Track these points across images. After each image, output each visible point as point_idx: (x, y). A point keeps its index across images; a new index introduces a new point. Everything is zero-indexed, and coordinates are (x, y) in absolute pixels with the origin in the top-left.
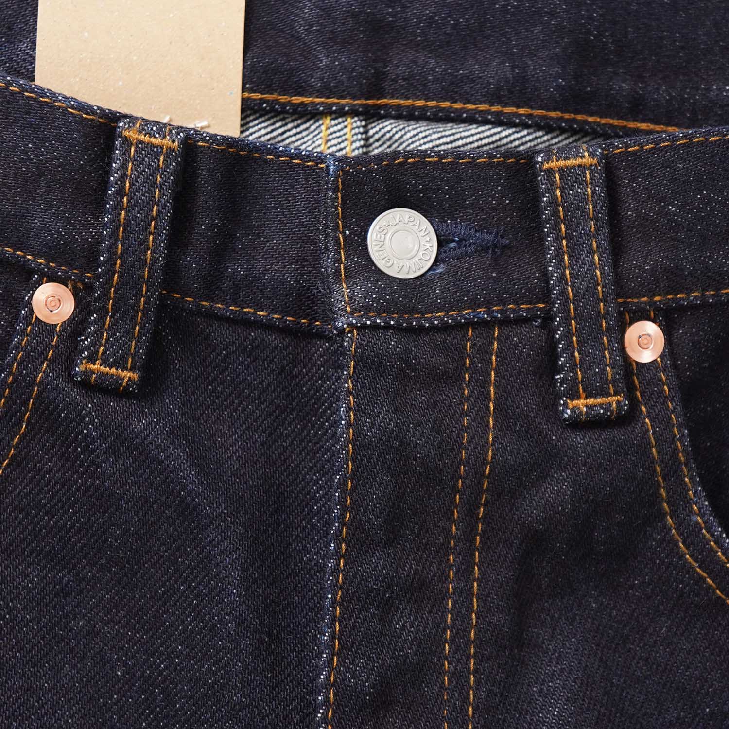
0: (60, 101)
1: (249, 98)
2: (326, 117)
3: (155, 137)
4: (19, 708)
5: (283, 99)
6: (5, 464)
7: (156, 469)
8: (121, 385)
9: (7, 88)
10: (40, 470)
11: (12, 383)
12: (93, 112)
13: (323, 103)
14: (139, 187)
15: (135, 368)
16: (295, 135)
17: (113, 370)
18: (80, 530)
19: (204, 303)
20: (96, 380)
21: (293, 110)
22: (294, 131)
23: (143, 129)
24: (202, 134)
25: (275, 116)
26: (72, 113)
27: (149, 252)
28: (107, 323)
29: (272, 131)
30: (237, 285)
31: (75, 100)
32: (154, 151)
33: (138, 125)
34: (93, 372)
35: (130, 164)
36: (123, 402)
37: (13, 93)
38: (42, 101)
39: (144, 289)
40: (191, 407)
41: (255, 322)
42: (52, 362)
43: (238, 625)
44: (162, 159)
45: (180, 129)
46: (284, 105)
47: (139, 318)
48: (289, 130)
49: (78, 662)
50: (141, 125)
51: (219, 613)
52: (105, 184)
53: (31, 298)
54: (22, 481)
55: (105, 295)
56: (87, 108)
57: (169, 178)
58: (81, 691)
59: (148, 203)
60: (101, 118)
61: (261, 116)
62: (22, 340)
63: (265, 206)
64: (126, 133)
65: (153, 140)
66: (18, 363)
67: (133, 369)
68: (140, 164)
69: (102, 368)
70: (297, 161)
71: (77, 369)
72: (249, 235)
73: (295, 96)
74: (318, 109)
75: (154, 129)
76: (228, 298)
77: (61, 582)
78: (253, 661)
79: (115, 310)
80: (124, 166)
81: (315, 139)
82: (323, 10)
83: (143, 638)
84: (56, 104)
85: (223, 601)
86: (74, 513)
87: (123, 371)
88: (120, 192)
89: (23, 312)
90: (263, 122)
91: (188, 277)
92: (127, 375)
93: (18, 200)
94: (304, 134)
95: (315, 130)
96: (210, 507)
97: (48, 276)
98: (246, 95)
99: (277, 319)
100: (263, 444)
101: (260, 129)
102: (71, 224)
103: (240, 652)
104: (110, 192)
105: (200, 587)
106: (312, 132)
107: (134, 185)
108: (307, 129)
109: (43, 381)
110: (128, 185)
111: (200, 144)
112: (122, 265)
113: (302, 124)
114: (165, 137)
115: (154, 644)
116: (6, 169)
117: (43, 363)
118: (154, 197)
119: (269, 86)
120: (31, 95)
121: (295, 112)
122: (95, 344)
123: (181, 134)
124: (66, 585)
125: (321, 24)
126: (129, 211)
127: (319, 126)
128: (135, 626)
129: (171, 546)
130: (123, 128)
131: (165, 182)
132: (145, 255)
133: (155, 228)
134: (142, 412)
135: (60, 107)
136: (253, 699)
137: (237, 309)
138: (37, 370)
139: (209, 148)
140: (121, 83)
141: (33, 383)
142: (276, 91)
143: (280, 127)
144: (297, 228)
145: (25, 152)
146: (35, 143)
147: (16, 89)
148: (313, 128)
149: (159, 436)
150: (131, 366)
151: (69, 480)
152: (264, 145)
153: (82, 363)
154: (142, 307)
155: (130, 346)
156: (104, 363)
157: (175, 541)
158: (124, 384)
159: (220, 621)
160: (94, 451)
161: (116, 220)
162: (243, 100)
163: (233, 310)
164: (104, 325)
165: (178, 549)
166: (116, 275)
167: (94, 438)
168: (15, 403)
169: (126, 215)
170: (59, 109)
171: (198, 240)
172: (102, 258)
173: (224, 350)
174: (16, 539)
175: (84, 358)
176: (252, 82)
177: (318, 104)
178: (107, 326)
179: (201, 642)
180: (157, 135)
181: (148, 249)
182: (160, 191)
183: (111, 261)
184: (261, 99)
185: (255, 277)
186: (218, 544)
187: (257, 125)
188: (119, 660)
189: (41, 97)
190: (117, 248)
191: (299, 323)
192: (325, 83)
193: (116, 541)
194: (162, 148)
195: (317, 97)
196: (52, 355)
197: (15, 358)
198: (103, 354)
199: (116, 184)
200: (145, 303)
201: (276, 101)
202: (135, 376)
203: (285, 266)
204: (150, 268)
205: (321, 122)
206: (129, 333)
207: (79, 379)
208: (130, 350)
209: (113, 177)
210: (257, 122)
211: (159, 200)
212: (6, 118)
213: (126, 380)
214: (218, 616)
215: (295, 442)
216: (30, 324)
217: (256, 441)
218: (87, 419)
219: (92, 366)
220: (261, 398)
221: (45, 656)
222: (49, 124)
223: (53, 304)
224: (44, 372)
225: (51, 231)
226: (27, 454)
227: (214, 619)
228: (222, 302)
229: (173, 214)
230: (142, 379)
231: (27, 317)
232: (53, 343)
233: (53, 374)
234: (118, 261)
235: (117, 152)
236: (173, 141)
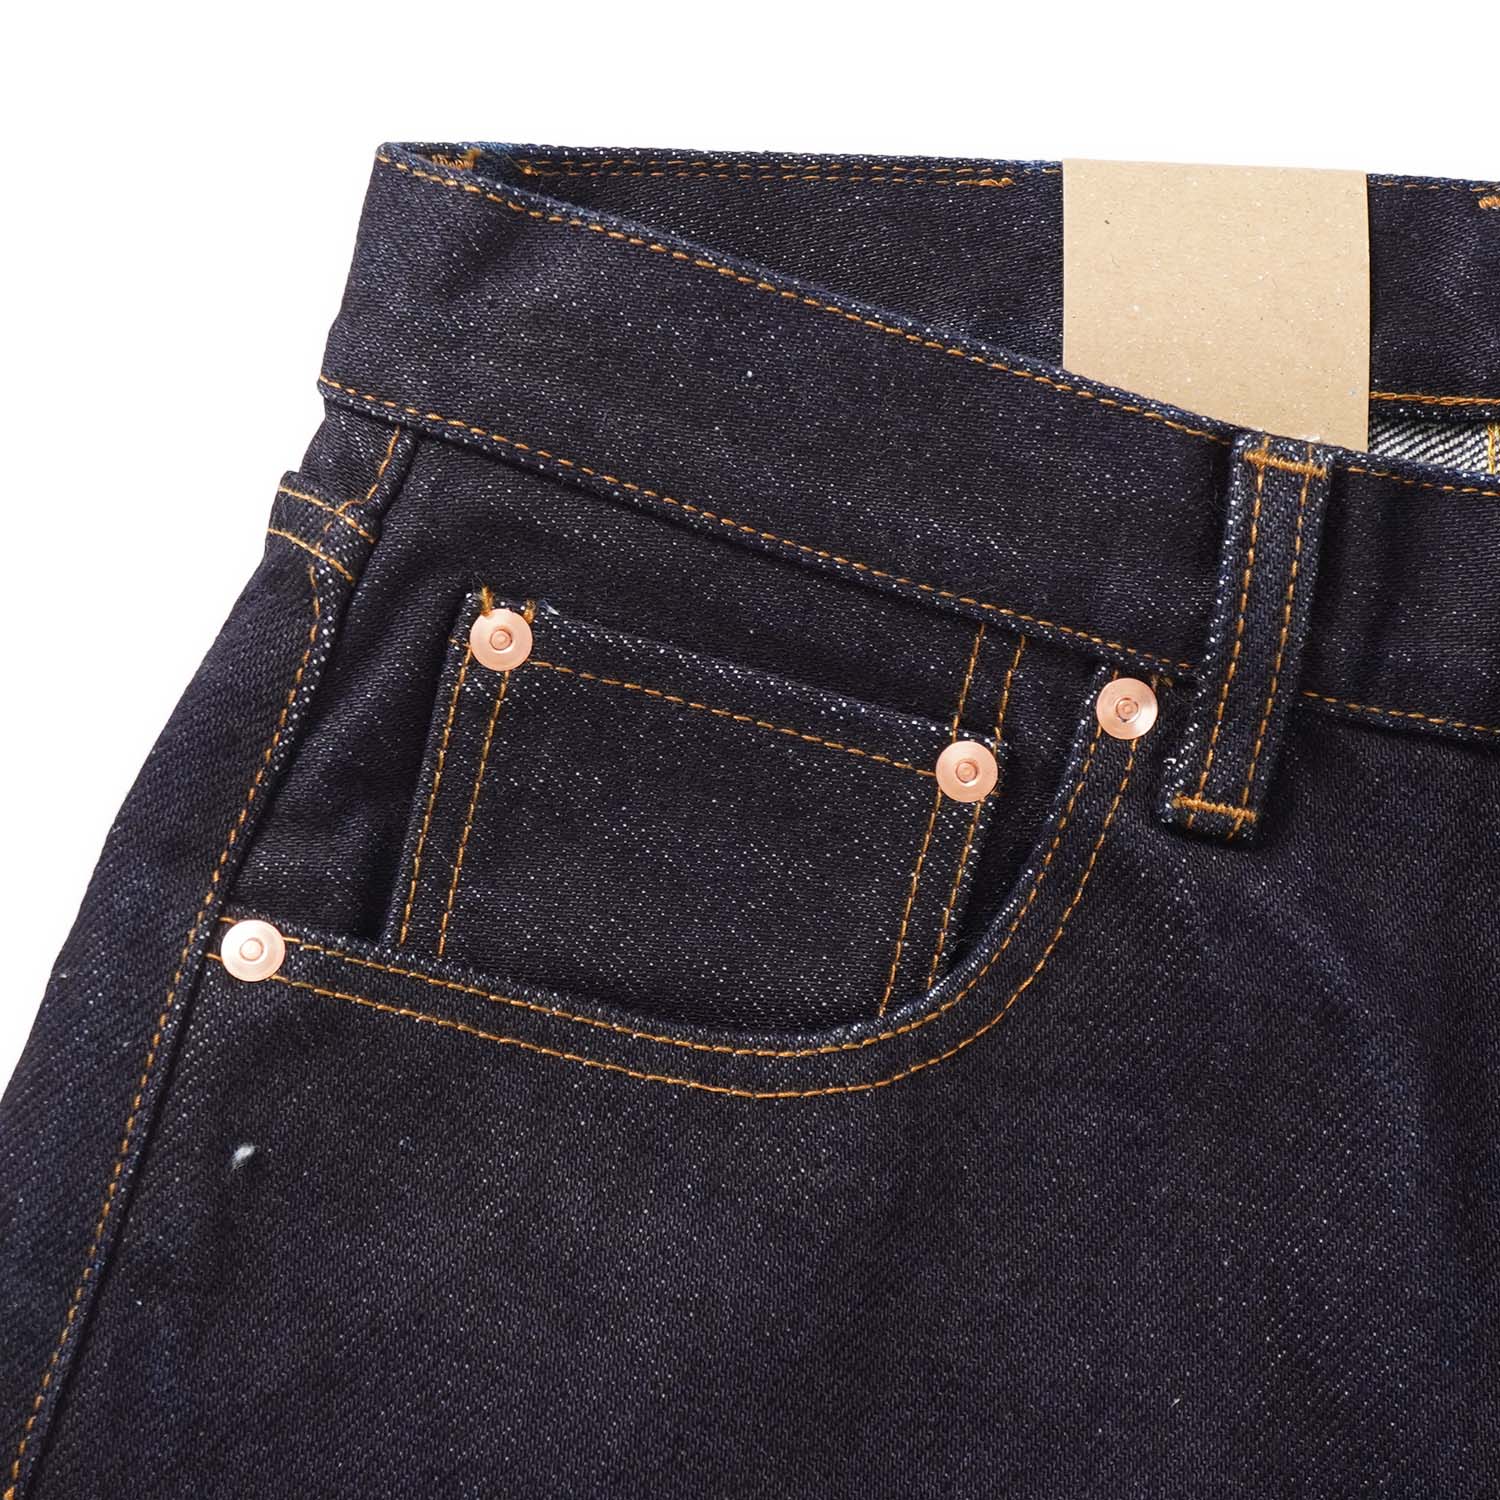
0: (1154, 409)
1: (1379, 399)
2: (1492, 427)
3: (1293, 460)
4: (1078, 1315)
5: (1427, 400)
6: (1048, 951)
7: (1284, 954)
8: (1231, 829)
9: (1074, 393)
10: (1103, 959)
11: (1066, 828)
12: (1202, 426)
13: (1490, 405)
14: (1272, 534)
15: (1252, 804)
16: (1442, 454)
17: (1221, 807)
18: (1166, 1048)
19: (1352, 706)
20: (1194, 822)
21: (1443, 416)
22: (1441, 448)
23: (1275, 450)
24: (1354, 456)
25: (1413, 426)
26: (1171, 428)
27: (1285, 630)
28: (1215, 736)
29: (1411, 448)
30: (1400, 679)
31: (1177, 410)
32: (1293, 481)
33: (1266, 444)
34: (1190, 810)
35: (1258, 501)
36: (1230, 854)
37: (1083, 400)
38: (1128, 412)
39: (1274, 685)
40: (1328, 862)
41: (1426, 734)
42: (1127, 795)
43: (1421, 1184)
44: (1304, 493)
45: (1328, 449)
46: (1428, 409)
47: (1263, 729)
48: (1433, 447)
49: (1161, 1249)
50: (1270, 444)
51: (1391, 1167)
52: (1219, 531)
53: (1094, 701)
54: (1073, 977)
55: (1216, 695)
56: (1192, 420)
57: (1314, 521)
58: (1166, 1291)
59: (1285, 558)
60: (1210, 433)
61: (1393, 426)
62: (1084, 764)
63: (1439, 560)
64: (1250, 456)
65: (1290, 465)
66: (1077, 798)
67: (1249, 805)
68: (1273, 500)
69: (1205, 804)
70: (1489, 493)
71: (1168, 805)
72: (1416, 603)
73: (1445, 395)
74: (1483, 415)
75: (1291, 448)
76: (1388, 697)
77: (1133, 1128)
78: (1443, 1239)
79: (1228, 715)
80: (1248, 504)
81: (1475, 460)
82: (1487, 266)
83: (1262, 1210)
84: (1147, 414)
85: (1396, 1149)
86: (1157, 1023)
87: (1235, 808)
88: (1244, 542)
89: (1083, 722)
90: (1396, 434)
91: (1334, 667)
92: (1241, 814)
93: (1084, 557)
94: (1456, 452)
95: (1473, 446)
96: (1370, 1009)
97: (1120, 669)
98: (1376, 394)
99: (1459, 728)
100: (1436, 917)
101: (1394, 446)
102: (1162, 589)
103: (1426, 1224)
104: (1227, 542)
105: (1357, 1129)
106: (1469, 449)
107: (1264, 531)
108: (1460, 444)
109: (1114, 824)
110: (1255, 531)
111: (1352, 469)
112: (1244, 649)
113: (1452, 437)
114: (1307, 460)
115: (1282, 1218)
116: (1068, 510)
117: (1113, 797)
118: (1294, 549)
119: (1408, 381)
120: (1110, 402)
121: (1445, 418)
122: (1196, 768)
123: (1330, 456)
124: (1142, 1134)
125: (1484, 288)
126: (1257, 570)
127: (1482, 440)
128: (1250, 1192)
129: (1307, 1070)
130: (1244, 448)
131: (1310, 526)
132: (1279, 635)
133: (1294, 594)
134: (1260, 869)
135: (1153, 419)
136: (1447, 1295)
137: (1401, 714)
138: (1105, 808)
139: (1366, 475)
140: (1189, 380)
141: (1098, 828)
142: (1417, 387)
143: (1421, 442)
144: (1490, 592)
145: (1099, 486)
146: (1115, 472)
147: (1088, 394)
148: (1470, 443)
149: (1289, 906)
150: (1248, 801)
151: (1151, 972)
152: (1438, 469)
153: (1175, 797)
154: (1268, 712)
155: (1247, 771)
156: (1207, 797)
157: (1313, 1061)
158: (1237, 828)
159: (1392, 1180)
160: (1190, 929)
161: (1236, 584)
162: (1371, 401)
163: (1394, 716)
164: (1209, 740)
165: (1318, 1075)
166: (1233, 665)
167: (1191, 909)
168: (1069, 859)
169: (1253, 576)
170: (1152, 422)
171: (1347, 611)
172: (1213, 640)
173: (1377, 776)
174: (1064, 1064)
175: (1177, 789)
176: (1383, 376)
177: (1481, 407)
178: (1214, 741)
179: (1362, 1211)
180: (1297, 458)
181: (1284, 625)
182: (1302, 539)
183: (1227, 644)
184: (1396, 400)
185: (1428, 665)
186: (1385, 1064)
187: (1388, 439)
188: (1223, 1243)
189: (1126, 404)
190: (1237, 624)
191: (1492, 734)
192: (1493, 375)
193: (1222, 1063)
194: (1303, 476)
195: (1481, 396)
196: (1127, 785)
197: (1073, 790)
198: (1206, 783)
199: (1238, 530)
200: (1274, 705)
201: (1419, 404)
202: (1252, 815)
203: (1473, 649)
204: (1284, 654)
205: (1483, 435)
206: (1247, 751)
207: (1170, 820)
208: (1247, 777)
209: (1233, 519)
210: (1387, 435)
211: (1300, 554)
212: (1073, 436)
213: (1239, 823)
214: (1388, 1172)
215: (1484, 914)
216: (1094, 740)
217: (1426, 912)
218: (1181, 881)
219: (1190, 801)
220: (1432, 848)
221: (1111, 1239)
222: (1135, 444)
223: (1127, 709)
224: (1116, 812)
225: (1134, 601)
226: (1082, 936)
227: (1382, 1176)
228: (1379, 704)
229: (1319, 574)
230: (1261, 821)
231: (1089, 729)
232: (1128, 768)
233: (1129, 814)
234: (1238, 644)
235: (1237, 483)
236: (1320, 467)
